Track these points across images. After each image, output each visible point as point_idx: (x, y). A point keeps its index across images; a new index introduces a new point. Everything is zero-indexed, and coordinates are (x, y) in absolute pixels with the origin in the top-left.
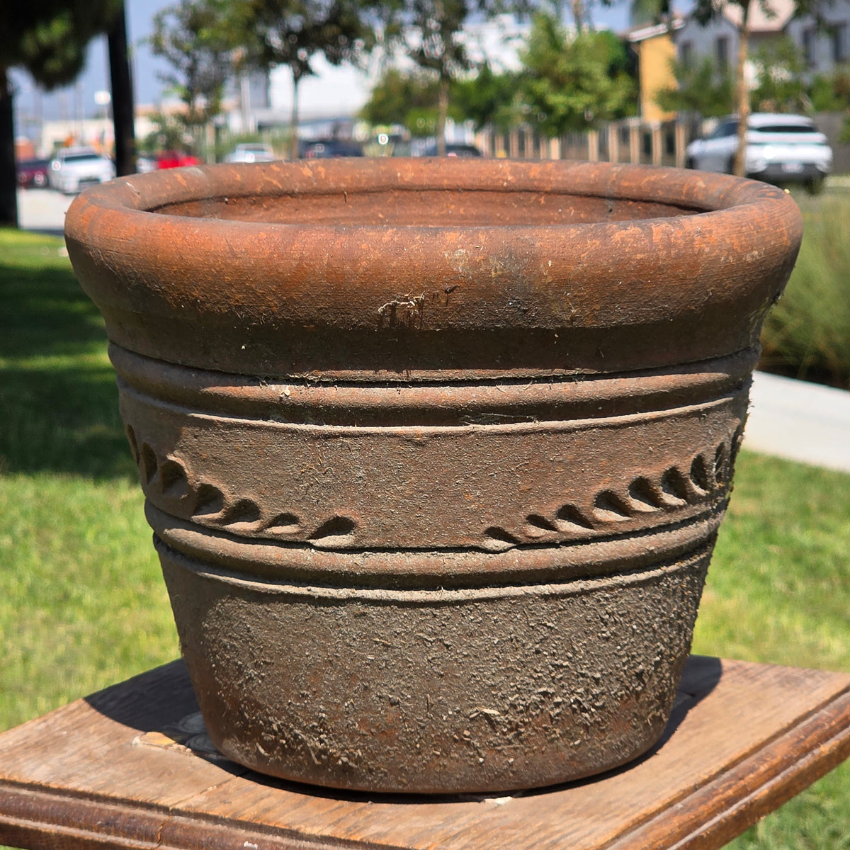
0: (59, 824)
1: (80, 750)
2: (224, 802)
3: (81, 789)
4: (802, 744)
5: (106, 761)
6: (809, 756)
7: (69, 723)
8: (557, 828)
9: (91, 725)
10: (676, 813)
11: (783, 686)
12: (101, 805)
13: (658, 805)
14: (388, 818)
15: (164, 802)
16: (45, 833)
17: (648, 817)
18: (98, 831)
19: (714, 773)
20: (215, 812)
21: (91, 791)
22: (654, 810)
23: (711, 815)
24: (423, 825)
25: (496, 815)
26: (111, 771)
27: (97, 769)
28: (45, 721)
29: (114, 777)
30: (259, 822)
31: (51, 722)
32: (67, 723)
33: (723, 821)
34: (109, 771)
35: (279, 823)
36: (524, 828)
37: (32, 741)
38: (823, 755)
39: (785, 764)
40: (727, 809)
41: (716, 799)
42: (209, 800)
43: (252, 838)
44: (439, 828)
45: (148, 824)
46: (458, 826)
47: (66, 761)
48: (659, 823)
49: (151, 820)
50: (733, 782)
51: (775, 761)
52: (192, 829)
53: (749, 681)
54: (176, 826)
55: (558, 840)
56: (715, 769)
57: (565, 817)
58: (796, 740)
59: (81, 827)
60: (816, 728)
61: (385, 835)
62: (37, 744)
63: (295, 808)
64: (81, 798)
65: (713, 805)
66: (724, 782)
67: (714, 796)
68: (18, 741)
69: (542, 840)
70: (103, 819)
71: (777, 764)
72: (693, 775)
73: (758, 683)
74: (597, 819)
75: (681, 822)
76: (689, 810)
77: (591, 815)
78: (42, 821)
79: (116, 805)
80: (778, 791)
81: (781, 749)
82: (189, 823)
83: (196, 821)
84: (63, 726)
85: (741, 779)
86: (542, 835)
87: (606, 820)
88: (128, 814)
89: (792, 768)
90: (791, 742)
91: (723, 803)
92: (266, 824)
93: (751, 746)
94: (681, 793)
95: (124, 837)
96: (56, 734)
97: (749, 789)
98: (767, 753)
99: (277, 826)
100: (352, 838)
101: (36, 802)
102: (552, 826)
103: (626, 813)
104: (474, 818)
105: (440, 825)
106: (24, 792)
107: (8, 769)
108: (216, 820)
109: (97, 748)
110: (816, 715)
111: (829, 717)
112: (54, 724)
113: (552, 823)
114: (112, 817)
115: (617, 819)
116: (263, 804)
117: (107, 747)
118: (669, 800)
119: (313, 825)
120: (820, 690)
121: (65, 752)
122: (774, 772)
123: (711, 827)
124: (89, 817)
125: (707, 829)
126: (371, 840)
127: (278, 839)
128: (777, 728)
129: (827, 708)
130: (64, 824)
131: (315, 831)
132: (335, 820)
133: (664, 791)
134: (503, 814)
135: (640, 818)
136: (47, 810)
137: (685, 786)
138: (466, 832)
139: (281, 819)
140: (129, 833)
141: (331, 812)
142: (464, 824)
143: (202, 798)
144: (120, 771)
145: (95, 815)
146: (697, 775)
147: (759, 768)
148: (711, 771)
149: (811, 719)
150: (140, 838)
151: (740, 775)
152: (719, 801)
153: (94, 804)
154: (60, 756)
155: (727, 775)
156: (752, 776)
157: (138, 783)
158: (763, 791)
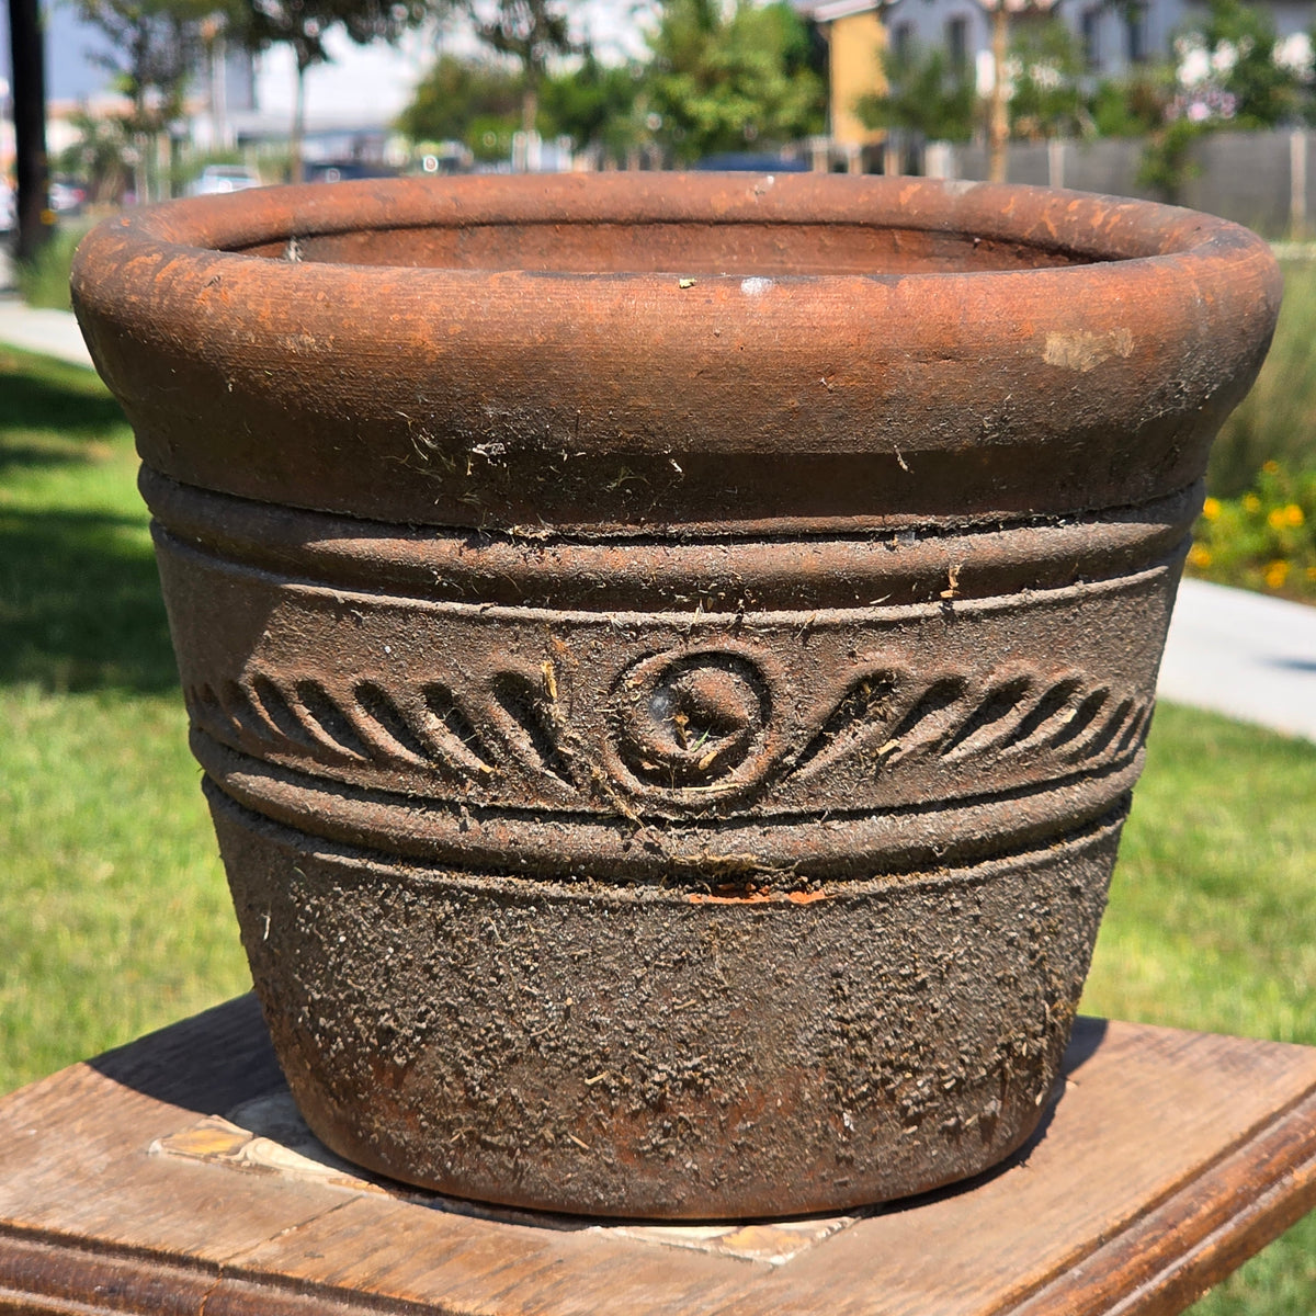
1: (60, 1162)
2: (312, 1256)
3: (66, 1231)
4: (1266, 1169)
5: (106, 1183)
6: (1277, 1188)
7: (39, 1115)
9: (76, 1119)
11: (1224, 1069)
12: (102, 1259)
13: (1041, 1271)
14: (591, 1286)
15: (209, 1253)
17: (1028, 1292)
18: (95, 1303)
19: (1129, 1215)
20: (298, 1272)
21: (85, 1234)
22: (1037, 1280)
23: (1128, 1288)
24: (651, 1301)
25: (772, 1284)
26: (116, 1199)
27: (91, 1195)
29: (121, 1209)
30: (373, 1291)
31: (8, 1111)
32: (35, 1115)
33: (1147, 1298)
34: (111, 1199)
35: (407, 1293)
38: (1298, 1187)
39: (1239, 1201)
40: (1150, 1278)
41: (1134, 1261)
42: (286, 1251)
44: (679, 1305)
45: (181, 1292)
46: (712, 1302)
47: (38, 1180)
48: (1046, 1301)
49: (186, 1284)
50: (1158, 1233)
51: (1224, 1197)
52: (259, 1301)
53: (1168, 1060)
54: (231, 1295)
56: (1130, 1210)
57: (889, 1290)
58: (1255, 1161)
59: (66, 1296)
60: (1285, 1142)
63: (432, 1269)
64: (67, 1246)
65: (1131, 1272)
66: (1145, 1232)
67: (1130, 1256)
70: (104, 1283)
71: (1227, 1202)
72: (1095, 1219)
73: (1182, 1065)
74: (944, 1294)
75: (1081, 1301)
76: (1092, 1279)
77: (932, 1287)
79: (127, 1258)
80: (1231, 1246)
81: (1232, 1176)
82: (252, 1291)
83: (265, 1287)
84: (30, 1120)
85: (1172, 1227)
87: (959, 1296)
88: (148, 1274)
89: (1249, 1208)
90: (1248, 1164)
91: (1146, 1267)
92: (385, 1294)
93: (1185, 1171)
94: (1079, 1251)
95: (140, 1312)
96: (19, 1134)
97: (1185, 1244)
98: (1212, 1184)
99: (404, 1298)
102: (869, 1305)
103: (992, 1284)
104: (735, 1290)
105: (680, 1300)
108: (298, 1286)
109: (89, 1159)
110: (1283, 1120)
111: (1305, 1123)
112: (13, 1116)
113: (871, 1300)
114: (121, 1279)
115: (978, 1295)
116: (379, 1258)
117: (105, 1158)
118: (1059, 1263)
119: (466, 1297)
120: (1287, 1078)
121: (36, 1164)
122: (1222, 1215)
123: (1128, 1308)
124: (81, 1279)
128: (1225, 1141)
129: (1301, 1107)
130: (36, 1290)
131: (470, 1307)
132: (502, 1289)
133: (1050, 1247)
134: (783, 1282)
135: (1016, 1294)
136: (9, 1266)
137: (1084, 1237)
139: (410, 1286)
141: (493, 1274)
142: (721, 1300)
143: (274, 1248)
144: (131, 1199)
145: (91, 1274)
146: (1101, 1220)
147: (1199, 1209)
148: (1123, 1214)
149: (1275, 1127)
151: (1171, 1221)
152: (1140, 1265)
153: (90, 1256)
154: (27, 1172)
155: (1148, 1220)
156: (1189, 1221)
157: (162, 1221)
158: (1207, 1247)
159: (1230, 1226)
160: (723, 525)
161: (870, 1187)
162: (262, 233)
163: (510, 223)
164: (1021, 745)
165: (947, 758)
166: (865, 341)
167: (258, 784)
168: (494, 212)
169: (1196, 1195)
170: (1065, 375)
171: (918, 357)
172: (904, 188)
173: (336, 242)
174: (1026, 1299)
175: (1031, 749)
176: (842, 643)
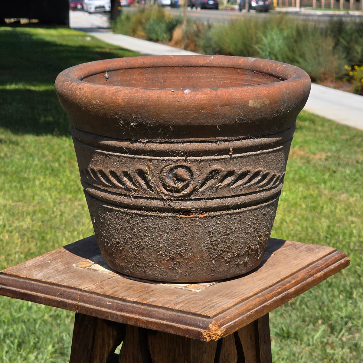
0: (45, 294)
1: (54, 268)
2: (101, 288)
3: (53, 282)
4: (310, 273)
5: (62, 272)
6: (312, 277)
7: (51, 258)
8: (215, 301)
9: (59, 259)
10: (258, 297)
11: (307, 252)
12: (59, 288)
13: (252, 294)
14: (157, 296)
15: (81, 287)
16: (40, 297)
17: (248, 298)
18: (58, 297)
20: (98, 291)
21: (56, 283)
22: (250, 296)
23: (272, 298)
24: (169, 299)
25: (195, 296)
26: (64, 276)
27: (59, 275)
28: (43, 257)
29: (65, 278)
30: (112, 296)
31: (45, 257)
32: (50, 258)
33: (276, 300)
34: (63, 276)
35: (119, 296)
36: (204, 301)
37: (37, 264)
38: (317, 277)
39: (302, 280)
40: (278, 296)
41: (274, 292)
42: (97, 287)
43: (110, 301)
44: (174, 300)
45: (75, 295)
47: (49, 272)
48: (252, 300)
49: (76, 293)
50: (281, 286)
51: (298, 279)
52: (90, 297)
53: (296, 249)
54: (84, 296)
55: (214, 305)
56: (275, 281)
57: (219, 297)
58: (307, 271)
59: (52, 295)
60: (315, 268)
61: (155, 301)
62: (39, 265)
63: (125, 291)
64: (53, 285)
65: (273, 294)
66: (278, 286)
68: (32, 264)
69: (209, 305)
70: (60, 293)
73: (298, 250)
74: (230, 298)
75: (260, 300)
76: (263, 296)
78: (39, 293)
79: (64, 288)
80: (299, 289)
81: (301, 275)
82: (89, 295)
83: (91, 294)
85: (284, 285)
86: (209, 303)
87: (232, 299)
88: (68, 291)
89: (305, 281)
90: (306, 272)
91: (277, 293)
92: (115, 296)
93: (290, 274)
94: (261, 290)
95: (67, 299)
96: (47, 262)
97: (287, 289)
98: (296, 276)
100: (144, 302)
101: (37, 286)
102: (213, 300)
103: (240, 296)
104: (187, 297)
106: (33, 282)
107: (28, 274)
108: (98, 294)
109: (60, 267)
110: (317, 263)
111: (321, 263)
114: (63, 292)
115: (236, 298)
116: (115, 289)
117: (63, 267)
118: (256, 292)
119: (131, 297)
120: (319, 254)
121: (49, 268)
122: (297, 283)
123: (271, 302)
124: (55, 292)
125: (269, 303)
126: (150, 303)
127: (119, 302)
128: (301, 267)
129: (321, 260)
130: (46, 294)
131: (132, 299)
133: (255, 289)
134: (197, 295)
135: (245, 298)
136: (41, 289)
137: (263, 287)
138: (183, 301)
140: (68, 298)
141: (138, 293)
143: (94, 286)
144: (67, 276)
145: (57, 291)
146: (268, 284)
147: (292, 281)
148: (273, 282)
149: (314, 264)
150: (72, 300)
151: (284, 284)
152: (275, 293)
153: (57, 287)
154: (47, 270)
155: (279, 284)
156: (289, 284)
157: (73, 280)
158: (293, 289)
159: (299, 285)
160: (182, 139)
161: (219, 276)
162: (99, 71)
163: (155, 67)
164: (248, 184)
165: (232, 187)
166: (209, 103)
167: (92, 190)
168: (152, 65)
169: (292, 279)
170: (254, 109)
171: (221, 106)
172: (240, 60)
173: (116, 72)
174: (247, 299)
175: (251, 185)
176: (208, 163)
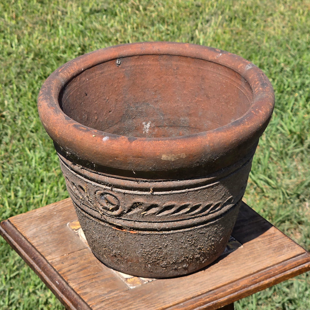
0: (26, 253)
1: (51, 224)
2: (62, 263)
5: (52, 232)
7: (61, 208)
11: (274, 250)
16: (22, 254)
18: (32, 260)
22: (168, 306)
23: (194, 308)
24: (100, 293)
26: (49, 237)
27: (46, 235)
29: (47, 240)
30: (62, 276)
37: (43, 215)
39: (242, 288)
41: (199, 302)
42: (60, 260)
43: (59, 280)
45: (41, 263)
50: (211, 296)
51: (237, 287)
54: (47, 267)
57: (140, 302)
58: (253, 278)
59: (29, 256)
60: (266, 274)
61: (87, 294)
63: (77, 272)
65: (197, 305)
66: (207, 295)
70: (34, 256)
73: (269, 246)
76: (184, 306)
77: (148, 303)
79: (38, 253)
82: (50, 267)
89: (245, 289)
90: (250, 279)
91: (202, 303)
94: (185, 300)
95: (36, 264)
96: (52, 213)
97: (218, 298)
98: (235, 284)
101: (23, 243)
103: (158, 306)
104: (116, 294)
105: (105, 294)
108: (55, 270)
109: (56, 224)
111: (276, 269)
112: (57, 207)
113: (134, 304)
116: (72, 267)
117: (59, 224)
118: (177, 303)
119: (75, 282)
121: (46, 223)
124: (32, 254)
127: (64, 283)
131: (72, 285)
132: (82, 282)
134: (126, 294)
138: (108, 300)
141: (85, 277)
142: (111, 296)
144: (51, 238)
147: (227, 290)
150: (39, 267)
151: (216, 293)
153: (34, 251)
154: (43, 225)
155: (211, 292)
157: (50, 246)
159: (236, 293)
161: (157, 276)
164: (176, 214)
165: (158, 215)
166: (122, 153)
169: (229, 287)
170: (167, 162)
171: (133, 157)
172: (240, 64)
175: (180, 215)
176: (131, 196)
